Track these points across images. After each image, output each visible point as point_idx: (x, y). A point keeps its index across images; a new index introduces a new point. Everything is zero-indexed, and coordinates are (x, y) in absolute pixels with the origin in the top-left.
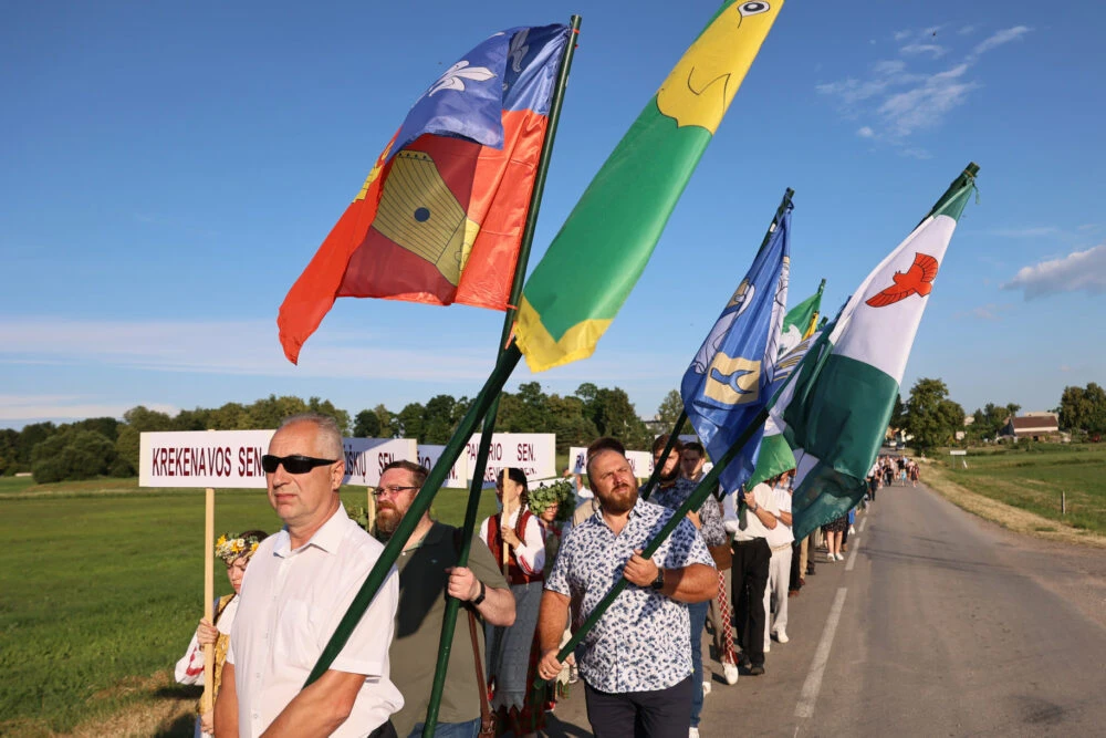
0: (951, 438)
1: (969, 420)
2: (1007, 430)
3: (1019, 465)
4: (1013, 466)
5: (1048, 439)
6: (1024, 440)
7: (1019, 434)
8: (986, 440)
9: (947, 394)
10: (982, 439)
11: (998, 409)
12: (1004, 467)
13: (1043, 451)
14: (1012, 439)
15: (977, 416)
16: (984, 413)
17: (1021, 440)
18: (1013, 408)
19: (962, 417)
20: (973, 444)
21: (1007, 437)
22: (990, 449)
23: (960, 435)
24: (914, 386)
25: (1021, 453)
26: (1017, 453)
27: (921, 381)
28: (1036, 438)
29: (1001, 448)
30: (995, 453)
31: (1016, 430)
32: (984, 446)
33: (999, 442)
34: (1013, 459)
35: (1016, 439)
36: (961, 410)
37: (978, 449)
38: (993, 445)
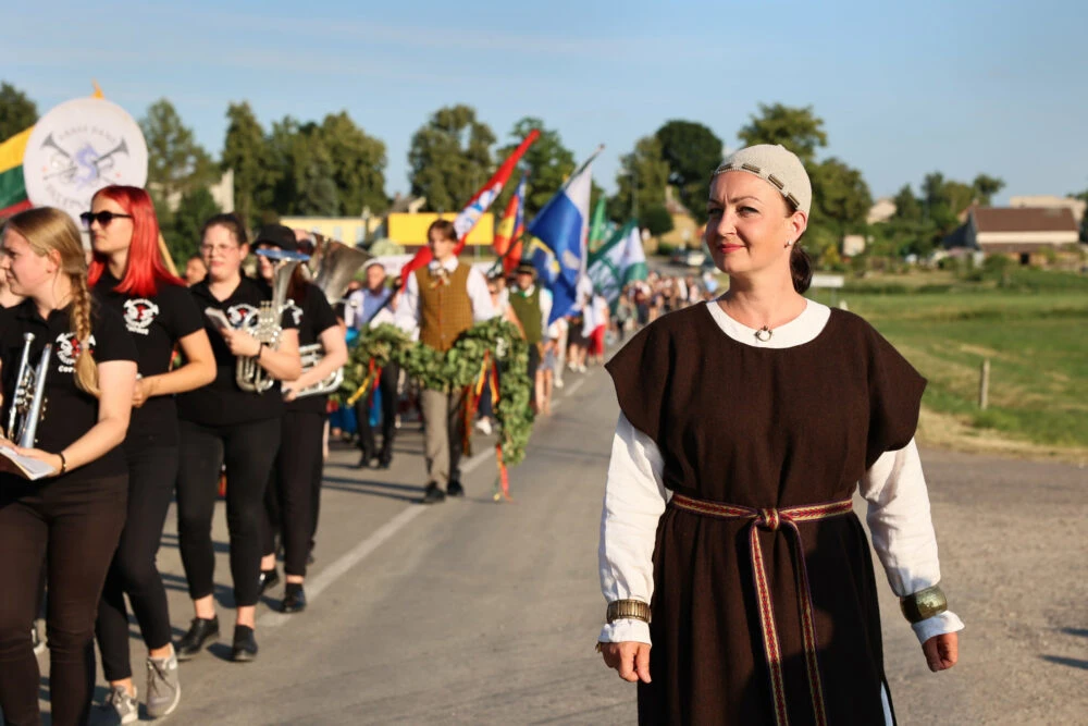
0: (833, 249)
1: (882, 211)
2: (961, 237)
3: (965, 317)
4: (953, 318)
5: (1051, 261)
6: (996, 260)
7: (988, 247)
8: (912, 259)
9: (823, 143)
10: (903, 254)
11: (952, 185)
12: (933, 319)
13: (1033, 287)
14: (970, 258)
15: (903, 201)
16: (918, 193)
17: (988, 262)
18: (987, 186)
19: (864, 204)
20: (878, 266)
21: (959, 253)
22: (915, 279)
23: (854, 245)
24: (749, 122)
25: (985, 291)
26: (974, 291)
27: (766, 110)
28: (1025, 259)
29: (941, 278)
30: (925, 290)
31: (983, 238)
32: (905, 271)
33: (941, 265)
34: (956, 304)
35: (979, 257)
36: (863, 186)
37: (890, 279)
38: (925, 269)
